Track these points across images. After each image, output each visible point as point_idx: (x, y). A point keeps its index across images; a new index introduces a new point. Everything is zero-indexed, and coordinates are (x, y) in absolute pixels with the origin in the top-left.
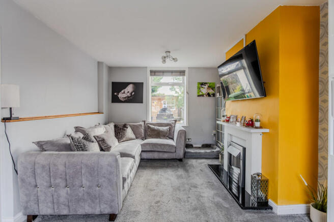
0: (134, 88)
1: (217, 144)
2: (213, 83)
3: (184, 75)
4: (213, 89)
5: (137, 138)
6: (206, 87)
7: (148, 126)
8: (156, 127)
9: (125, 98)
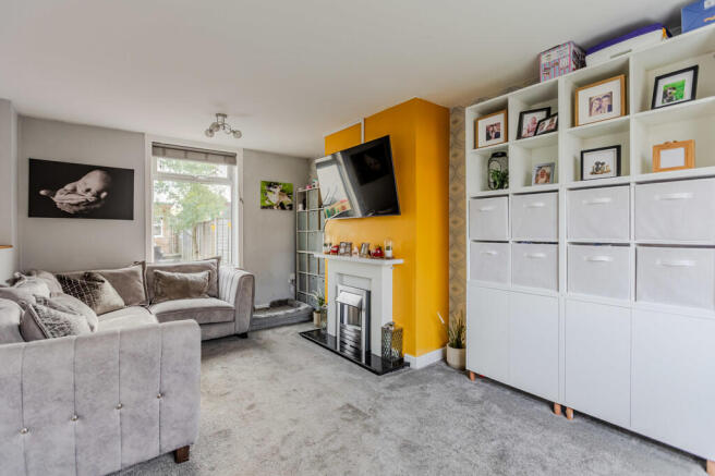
0: (104, 180)
1: (300, 297)
2: (290, 185)
3: (234, 163)
4: (289, 195)
5: (127, 304)
6: (278, 190)
7: (156, 273)
8: (177, 275)
9: (78, 205)
